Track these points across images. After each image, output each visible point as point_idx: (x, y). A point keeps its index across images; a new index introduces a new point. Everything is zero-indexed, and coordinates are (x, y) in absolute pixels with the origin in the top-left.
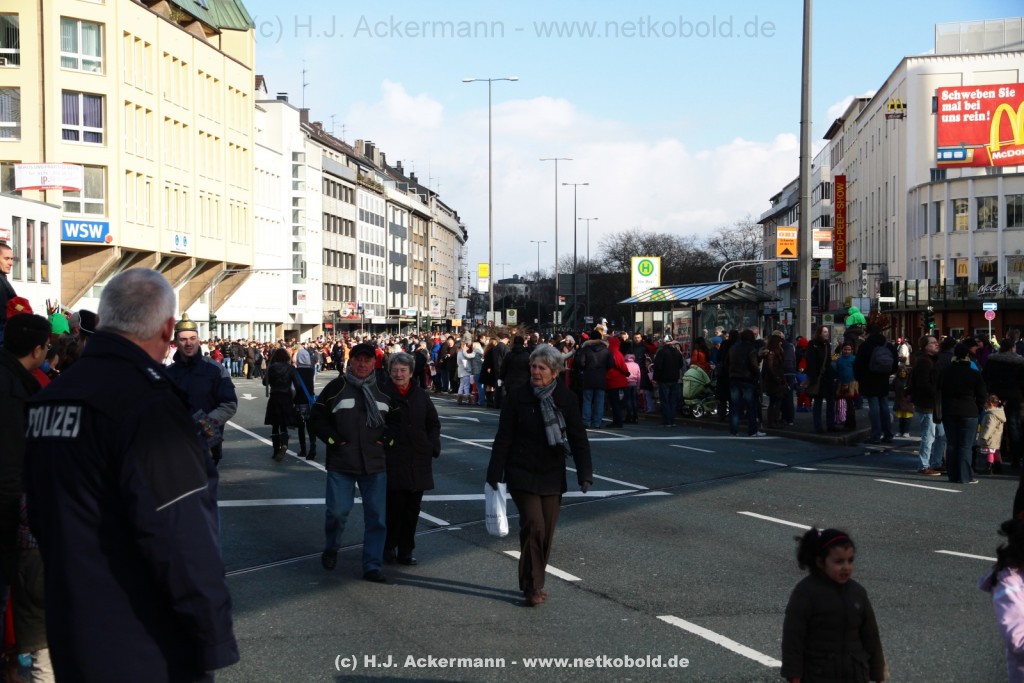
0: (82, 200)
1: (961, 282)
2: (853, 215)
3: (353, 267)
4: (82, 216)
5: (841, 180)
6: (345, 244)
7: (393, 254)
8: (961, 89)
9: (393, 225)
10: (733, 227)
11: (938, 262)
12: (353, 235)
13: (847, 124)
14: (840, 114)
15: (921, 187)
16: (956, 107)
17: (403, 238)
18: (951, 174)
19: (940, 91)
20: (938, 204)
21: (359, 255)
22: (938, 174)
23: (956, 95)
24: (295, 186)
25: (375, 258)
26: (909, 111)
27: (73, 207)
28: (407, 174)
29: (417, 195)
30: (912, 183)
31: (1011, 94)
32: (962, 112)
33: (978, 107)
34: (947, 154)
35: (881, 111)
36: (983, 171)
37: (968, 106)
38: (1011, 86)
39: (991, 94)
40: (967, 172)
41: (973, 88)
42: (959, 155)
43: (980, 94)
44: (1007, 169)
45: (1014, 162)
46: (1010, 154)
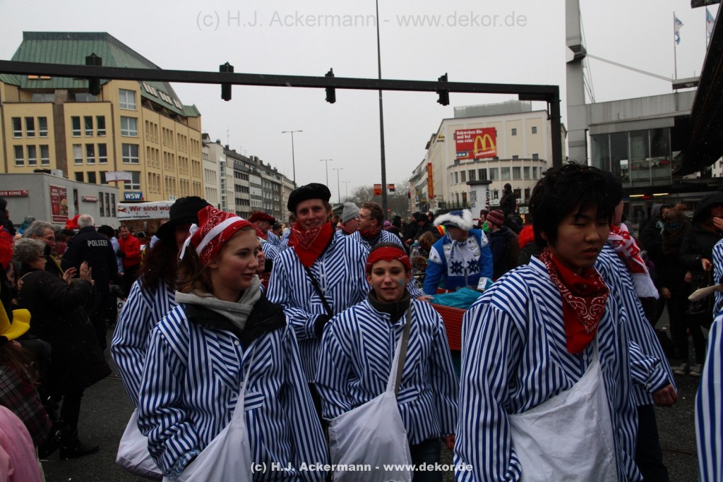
0: (132, 184)
1: (465, 200)
2: (434, 178)
3: (249, 205)
4: (132, 190)
5: (430, 164)
6: (244, 196)
7: (265, 199)
8: (463, 131)
9: (265, 188)
10: (401, 183)
11: (457, 194)
12: (248, 192)
13: (432, 143)
14: (429, 140)
15: (450, 167)
16: (462, 137)
17: (270, 193)
18: (461, 162)
19: (456, 131)
20: (456, 173)
21: (251, 200)
22: (457, 162)
23: (462, 133)
24: (222, 175)
25: (258, 201)
26: (446, 139)
27: (129, 187)
28: (272, 168)
29: (275, 176)
30: (448, 165)
31: (481, 132)
32: (464, 139)
33: (469, 137)
34: (460, 155)
35: (437, 139)
36: (472, 160)
37: (466, 137)
38: (481, 129)
39: (474, 132)
40: (467, 161)
41: (467, 130)
42: (464, 155)
43: (470, 132)
44: (481, 160)
45: (483, 157)
46: (482, 154)
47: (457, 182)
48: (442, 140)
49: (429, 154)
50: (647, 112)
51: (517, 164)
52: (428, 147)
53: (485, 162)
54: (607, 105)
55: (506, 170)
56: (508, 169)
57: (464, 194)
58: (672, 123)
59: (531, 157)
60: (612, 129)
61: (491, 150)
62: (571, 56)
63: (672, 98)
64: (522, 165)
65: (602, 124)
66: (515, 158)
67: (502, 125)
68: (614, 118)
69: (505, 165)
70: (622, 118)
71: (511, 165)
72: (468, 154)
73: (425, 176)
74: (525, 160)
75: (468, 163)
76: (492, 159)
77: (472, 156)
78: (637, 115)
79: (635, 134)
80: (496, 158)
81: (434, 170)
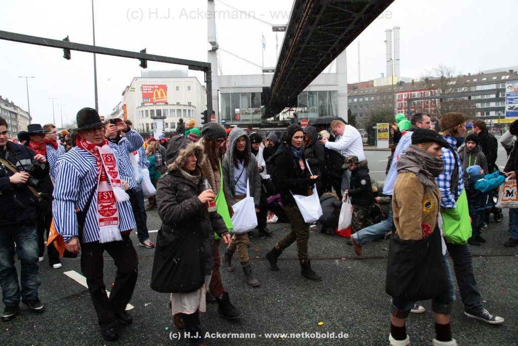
1: (148, 128)
2: (128, 113)
5: (125, 105)
8: (147, 85)
11: (143, 124)
14: (124, 90)
15: (139, 107)
16: (146, 89)
18: (145, 104)
19: (143, 85)
20: (142, 111)
22: (143, 104)
23: (146, 87)
26: (136, 90)
28: (9, 102)
30: (137, 106)
31: (158, 87)
32: (147, 91)
33: (150, 90)
34: (145, 100)
35: (130, 89)
36: (152, 104)
37: (148, 89)
38: (157, 85)
39: (153, 87)
40: (149, 104)
41: (149, 85)
42: (147, 100)
43: (151, 87)
44: (157, 104)
45: (159, 102)
46: (158, 100)
47: (143, 117)
48: (133, 90)
49: (125, 98)
50: (249, 83)
51: (179, 107)
52: (123, 94)
53: (160, 105)
54: (229, 77)
55: (172, 111)
56: (174, 110)
57: (147, 124)
58: (261, 91)
59: (187, 104)
60: (232, 91)
61: (163, 98)
62: (211, 47)
63: (262, 77)
64: (182, 108)
65: (226, 88)
66: (178, 104)
67: (170, 83)
68: (233, 85)
69: (172, 108)
70: (237, 85)
71: (176, 108)
72: (150, 100)
73: (122, 112)
74: (184, 105)
75: (149, 106)
76: (164, 104)
77: (152, 101)
78: (244, 85)
79: (244, 94)
80: (166, 104)
81: (128, 109)
